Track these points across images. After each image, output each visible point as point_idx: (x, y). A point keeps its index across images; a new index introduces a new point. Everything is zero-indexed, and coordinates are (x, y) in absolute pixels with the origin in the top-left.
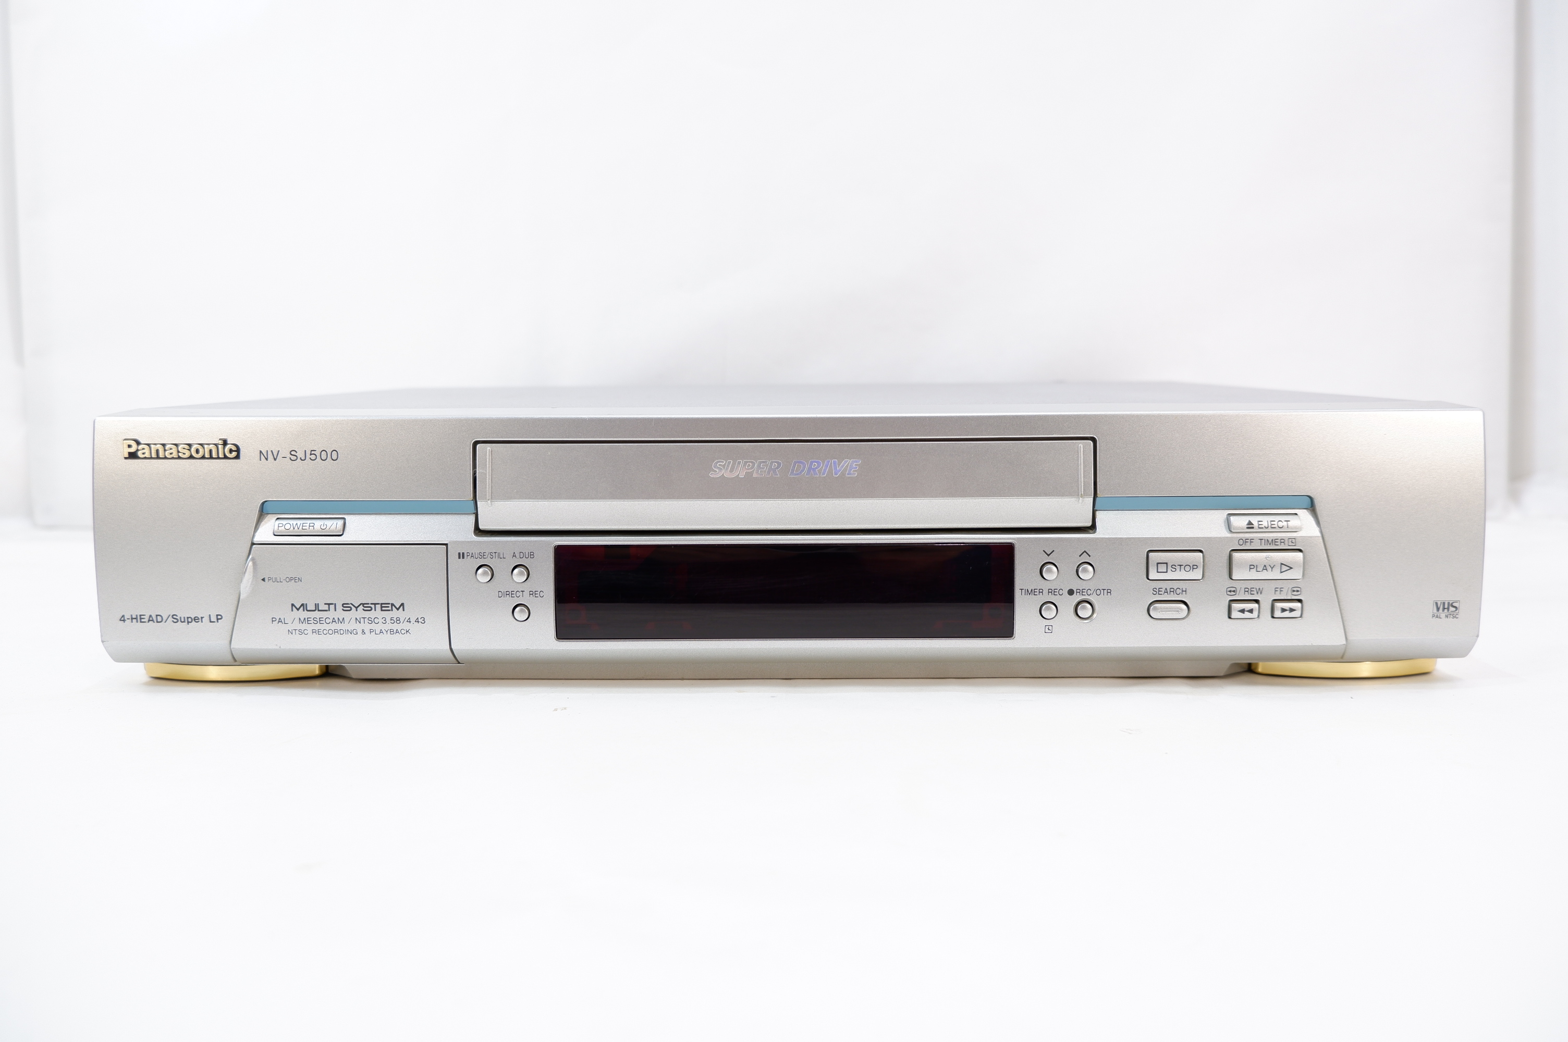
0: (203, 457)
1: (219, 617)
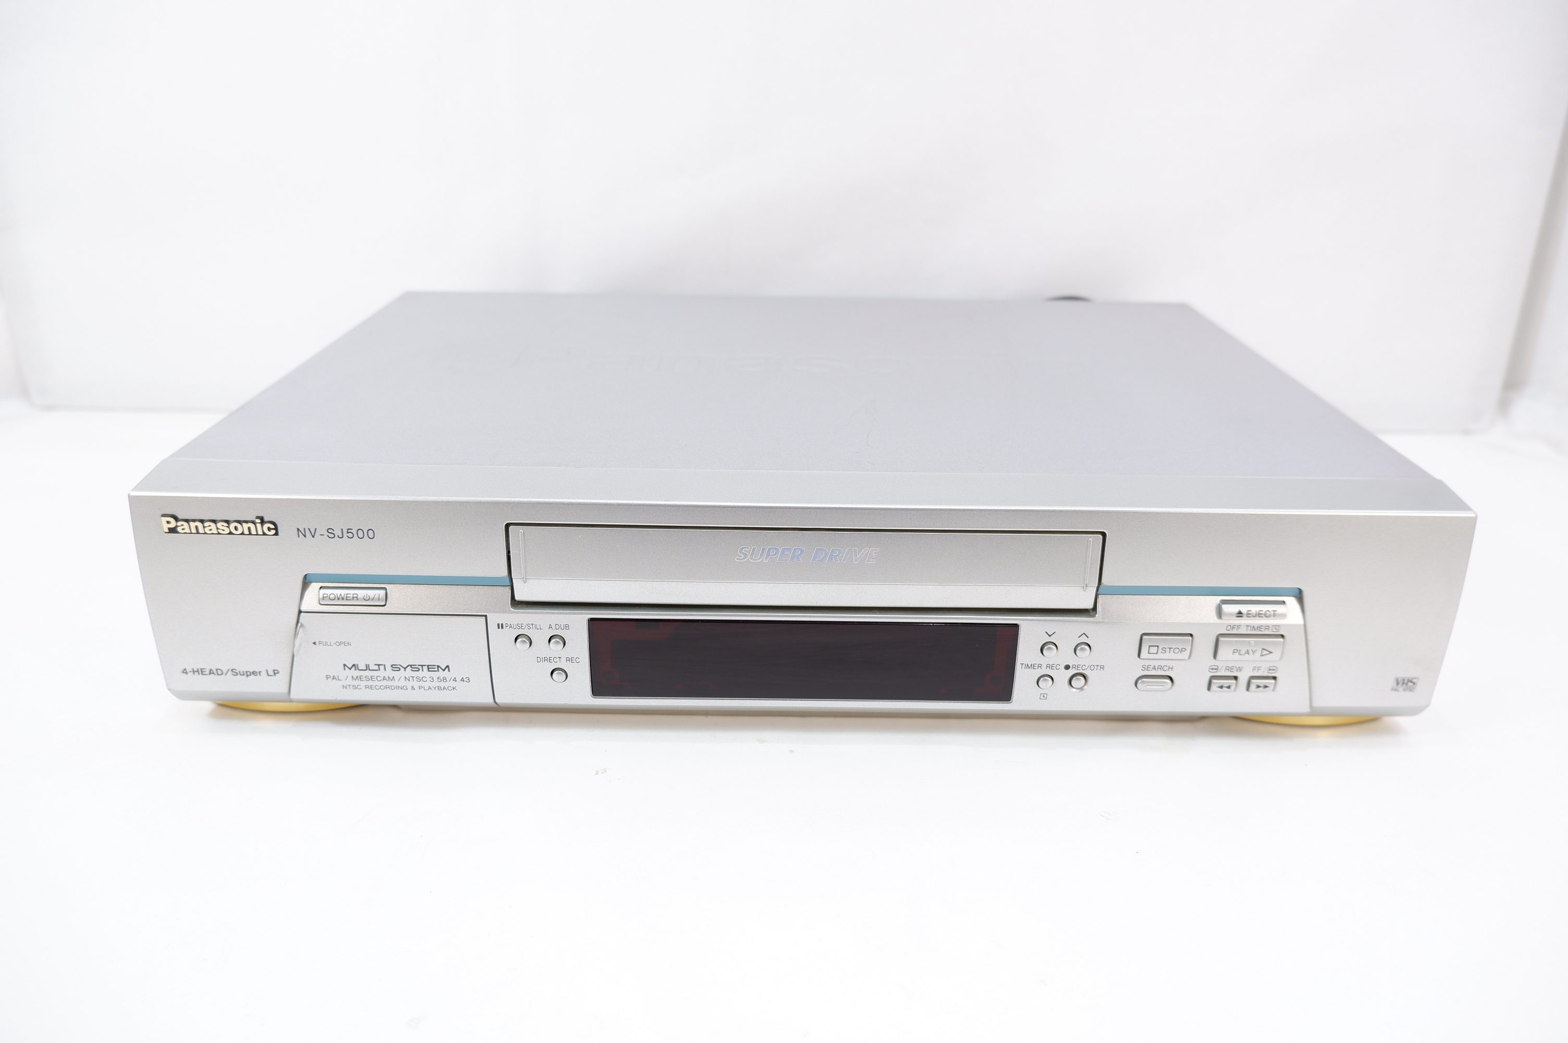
0: (242, 534)
1: (276, 672)
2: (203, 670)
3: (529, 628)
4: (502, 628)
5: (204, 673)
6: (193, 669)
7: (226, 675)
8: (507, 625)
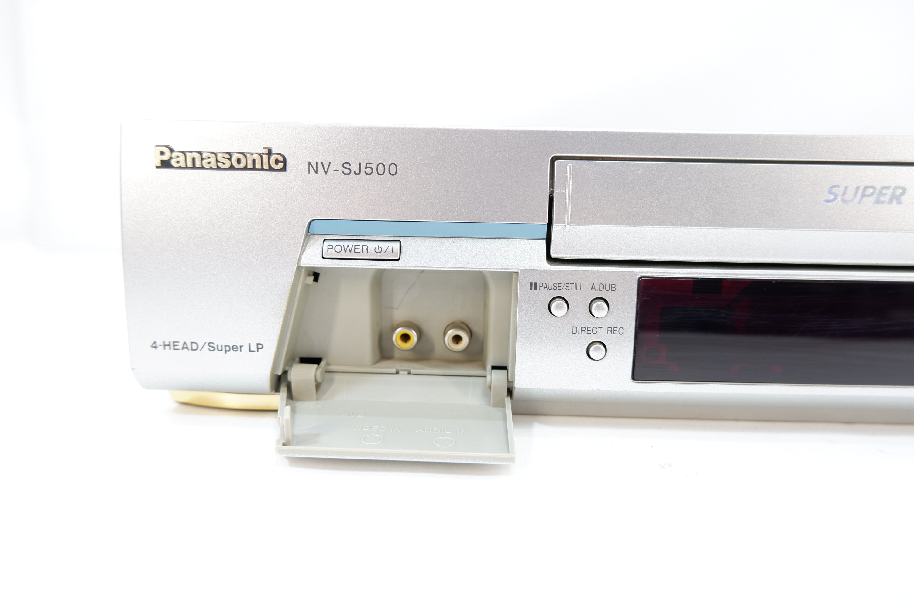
0: (245, 168)
1: (260, 346)
2: (176, 344)
3: (568, 288)
4: (535, 288)
5: (176, 347)
6: (164, 342)
7: (201, 350)
8: (541, 285)
